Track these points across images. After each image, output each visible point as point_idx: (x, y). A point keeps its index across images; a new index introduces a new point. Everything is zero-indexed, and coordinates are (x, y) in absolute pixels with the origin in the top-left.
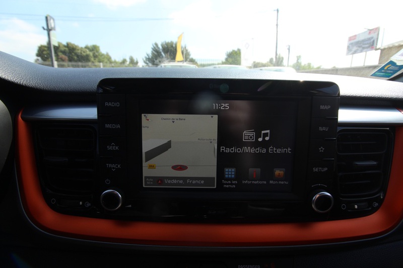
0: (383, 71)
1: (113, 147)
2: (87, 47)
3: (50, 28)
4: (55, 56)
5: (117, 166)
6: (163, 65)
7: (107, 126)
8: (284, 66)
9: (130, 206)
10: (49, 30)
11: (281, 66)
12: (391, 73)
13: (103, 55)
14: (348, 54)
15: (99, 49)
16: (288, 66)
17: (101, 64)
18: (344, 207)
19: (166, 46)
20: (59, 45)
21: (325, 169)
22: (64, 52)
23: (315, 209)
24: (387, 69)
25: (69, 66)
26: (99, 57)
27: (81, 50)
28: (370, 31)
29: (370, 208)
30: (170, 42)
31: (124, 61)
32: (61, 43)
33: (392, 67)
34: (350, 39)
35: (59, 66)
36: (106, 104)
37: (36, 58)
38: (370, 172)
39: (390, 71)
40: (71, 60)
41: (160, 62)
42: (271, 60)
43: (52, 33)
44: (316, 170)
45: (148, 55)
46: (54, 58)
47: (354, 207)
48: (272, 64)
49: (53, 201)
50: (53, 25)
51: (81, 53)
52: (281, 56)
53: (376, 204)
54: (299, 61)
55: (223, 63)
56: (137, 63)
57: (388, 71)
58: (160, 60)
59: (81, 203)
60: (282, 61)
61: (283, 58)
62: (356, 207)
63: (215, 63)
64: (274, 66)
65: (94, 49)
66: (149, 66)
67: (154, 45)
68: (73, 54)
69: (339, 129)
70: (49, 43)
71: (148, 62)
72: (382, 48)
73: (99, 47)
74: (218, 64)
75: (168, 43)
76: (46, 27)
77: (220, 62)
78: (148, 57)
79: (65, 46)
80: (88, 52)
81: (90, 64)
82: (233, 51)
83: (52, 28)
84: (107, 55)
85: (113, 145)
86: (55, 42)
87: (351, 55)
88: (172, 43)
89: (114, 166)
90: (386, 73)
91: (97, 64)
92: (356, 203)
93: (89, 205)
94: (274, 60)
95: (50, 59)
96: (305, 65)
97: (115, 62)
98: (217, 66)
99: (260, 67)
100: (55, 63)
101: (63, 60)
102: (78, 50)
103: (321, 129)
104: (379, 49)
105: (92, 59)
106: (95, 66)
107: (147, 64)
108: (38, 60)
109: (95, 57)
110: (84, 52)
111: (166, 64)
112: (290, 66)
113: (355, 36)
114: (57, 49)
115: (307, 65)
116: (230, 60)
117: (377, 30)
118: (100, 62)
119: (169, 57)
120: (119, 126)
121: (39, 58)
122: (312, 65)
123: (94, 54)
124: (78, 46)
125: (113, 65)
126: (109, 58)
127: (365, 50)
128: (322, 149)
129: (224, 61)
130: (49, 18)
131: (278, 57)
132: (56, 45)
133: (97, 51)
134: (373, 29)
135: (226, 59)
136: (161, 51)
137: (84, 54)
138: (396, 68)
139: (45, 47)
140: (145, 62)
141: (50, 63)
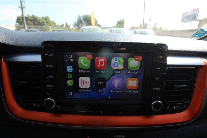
0: (197, 34)
1: (50, 77)
2: (43, 18)
3: (23, 7)
4: (26, 22)
5: (52, 86)
6: (83, 27)
7: (47, 66)
8: (148, 29)
9: (59, 106)
10: (22, 8)
11: (146, 29)
12: (201, 35)
13: (51, 22)
14: (181, 22)
15: (49, 19)
16: (149, 29)
17: (50, 27)
18: (168, 108)
19: (85, 17)
20: (28, 16)
21: (159, 89)
22: (30, 20)
23: (153, 109)
24: (200, 33)
25: (33, 28)
26: (49, 23)
27: (40, 19)
28: (194, 10)
29: (182, 109)
30: (87, 15)
31: (63, 25)
32: (29, 15)
33: (202, 32)
34: (184, 14)
35: (28, 28)
36: (46, 54)
37: (16, 23)
38: (183, 90)
39: (201, 34)
40: (34, 24)
41: (81, 26)
42: (141, 25)
43: (24, 9)
44: (154, 89)
45: (75, 22)
46: (25, 23)
47: (174, 108)
48: (141, 27)
49: (21, 103)
50: (24, 6)
51: (40, 21)
52: (146, 23)
53: (186, 107)
54: (156, 26)
55: (115, 27)
56: (69, 26)
57: (200, 34)
58: (82, 25)
59: (35, 104)
60: (146, 26)
61: (147, 24)
62: (175, 108)
63: (111, 26)
64: (142, 28)
65: (47, 19)
66: (76, 28)
67: (79, 17)
68: (36, 21)
69: (167, 68)
70: (23, 15)
71: (75, 26)
72: (200, 20)
73: (49, 18)
74: (113, 27)
75: (86, 15)
76: (20, 7)
77: (114, 26)
78: (75, 23)
79: (31, 17)
80: (43, 20)
81: (44, 27)
82: (121, 20)
83: (24, 7)
84: (54, 22)
85: (50, 76)
86: (25, 15)
87: (183, 23)
88: (88, 16)
89: (50, 86)
90: (199, 35)
91: (48, 26)
92: (175, 106)
93: (39, 105)
94: (142, 25)
95: (23, 24)
96: (159, 28)
97: (58, 26)
98: (112, 28)
99: (135, 29)
100: (26, 26)
101: (30, 25)
102: (38, 19)
103: (157, 68)
104: (198, 20)
105: (46, 24)
106: (47, 28)
107: (75, 27)
108: (17, 24)
109: (47, 23)
110: (41, 20)
111: (85, 27)
112: (151, 29)
113: (186, 13)
114: (27, 18)
115: (160, 28)
116: (119, 25)
117: (198, 10)
118: (50, 25)
119: (86, 23)
120: (53, 66)
121: (18, 23)
122: (162, 28)
123: (47, 21)
124: (38, 17)
125: (57, 27)
126: (55, 24)
127: (191, 21)
128: (157, 79)
129: (116, 25)
130: (22, 2)
131: (144, 24)
132: (26, 16)
133: (48, 20)
134: (196, 9)
135: (117, 25)
136: (82, 20)
137: (42, 21)
138: (204, 33)
139: (20, 17)
140: (74, 26)
141: (23, 26)
